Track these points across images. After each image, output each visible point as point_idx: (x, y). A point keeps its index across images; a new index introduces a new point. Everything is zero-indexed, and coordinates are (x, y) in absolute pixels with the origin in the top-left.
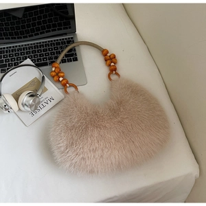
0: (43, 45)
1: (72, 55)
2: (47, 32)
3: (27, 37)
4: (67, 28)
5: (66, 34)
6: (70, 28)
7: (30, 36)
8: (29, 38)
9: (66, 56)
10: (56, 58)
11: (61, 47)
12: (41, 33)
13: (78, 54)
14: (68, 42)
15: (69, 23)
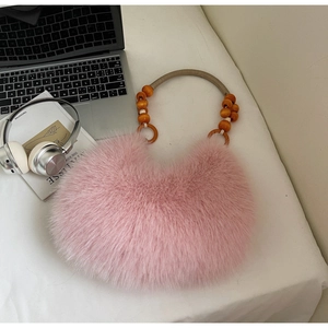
0: (70, 70)
1: (118, 85)
2: (77, 48)
3: (44, 56)
4: (109, 42)
5: (107, 52)
6: (115, 41)
7: (49, 55)
8: (47, 59)
9: (109, 87)
10: (92, 90)
11: (100, 73)
12: (68, 50)
13: (127, 84)
14: (112, 65)
15: (113, 35)
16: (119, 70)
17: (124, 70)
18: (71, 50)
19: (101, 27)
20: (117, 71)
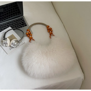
0: (11, 22)
1: (24, 24)
2: (11, 17)
3: (3, 20)
4: (19, 14)
5: (19, 17)
6: (20, 14)
7: (4, 20)
8: (4, 21)
9: (22, 25)
10: (18, 26)
11: (19, 22)
12: (9, 18)
13: (26, 23)
14: (21, 19)
15: (20, 12)
16: (23, 20)
17: (24, 20)
18: (10, 17)
19: (16, 11)
20: (23, 21)
